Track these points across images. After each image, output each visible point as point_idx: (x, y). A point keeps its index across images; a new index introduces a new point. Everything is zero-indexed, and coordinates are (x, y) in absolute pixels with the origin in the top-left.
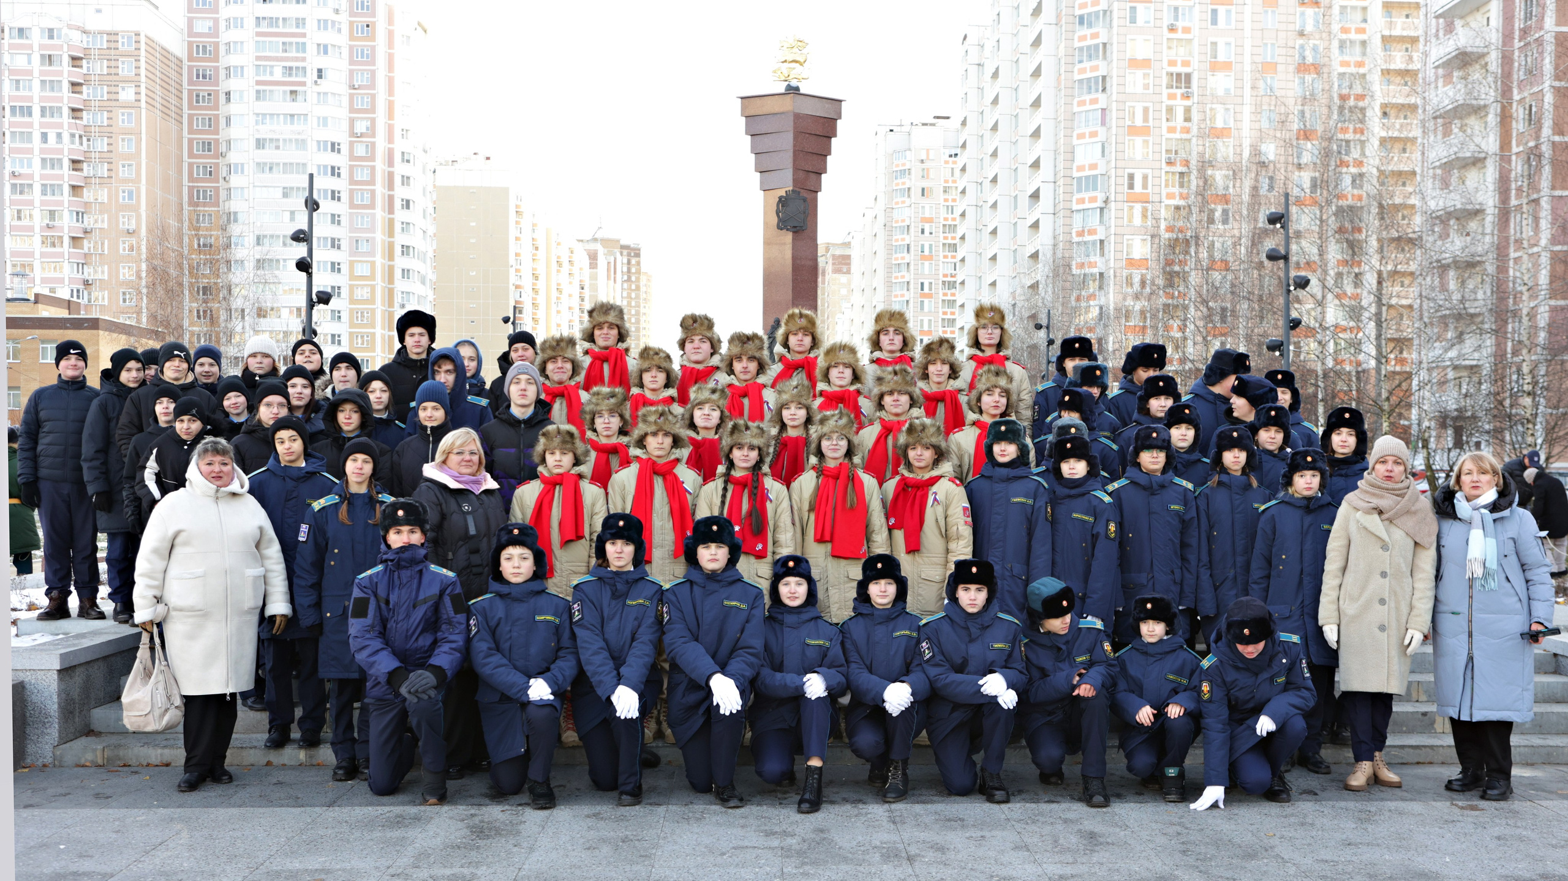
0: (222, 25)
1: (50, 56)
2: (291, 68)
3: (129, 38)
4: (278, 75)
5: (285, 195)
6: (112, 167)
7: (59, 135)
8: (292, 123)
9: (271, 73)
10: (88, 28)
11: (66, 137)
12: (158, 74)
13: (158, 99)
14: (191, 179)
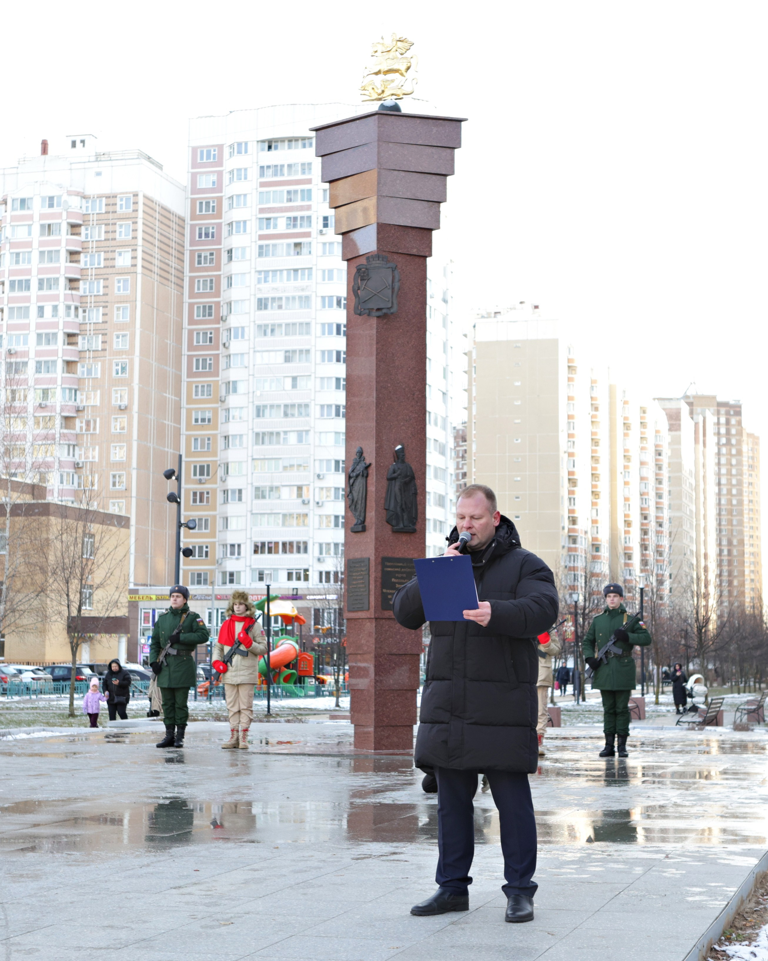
0: (226, 177)
1: (49, 226)
2: (295, 219)
3: (128, 199)
4: (282, 227)
5: (287, 359)
6: (107, 338)
7: (55, 308)
8: (296, 279)
9: (275, 226)
10: (88, 192)
11: (62, 309)
12: (157, 235)
13: (156, 262)
14: (191, 347)
